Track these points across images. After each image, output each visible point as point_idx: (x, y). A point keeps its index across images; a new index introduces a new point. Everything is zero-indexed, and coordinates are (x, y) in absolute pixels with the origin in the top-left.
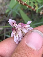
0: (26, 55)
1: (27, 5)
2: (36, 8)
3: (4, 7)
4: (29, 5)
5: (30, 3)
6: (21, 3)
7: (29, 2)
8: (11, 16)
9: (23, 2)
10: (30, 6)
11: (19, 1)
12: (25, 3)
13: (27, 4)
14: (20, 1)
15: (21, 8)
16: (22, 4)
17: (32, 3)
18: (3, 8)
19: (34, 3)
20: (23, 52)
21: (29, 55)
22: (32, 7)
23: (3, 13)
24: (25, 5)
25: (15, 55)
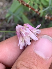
0: (35, 65)
1: (30, 7)
2: (40, 11)
3: (5, 11)
4: (32, 7)
5: (34, 5)
6: (22, 4)
7: (32, 3)
8: (13, 22)
9: (24, 3)
10: (34, 8)
11: (20, 1)
12: (28, 4)
13: (30, 5)
14: (22, 2)
15: (24, 13)
16: (24, 5)
17: (36, 5)
18: (3, 13)
19: (38, 5)
20: (30, 60)
21: (38, 65)
22: (35, 9)
23: (3, 18)
24: (27, 6)
25: (21, 64)
